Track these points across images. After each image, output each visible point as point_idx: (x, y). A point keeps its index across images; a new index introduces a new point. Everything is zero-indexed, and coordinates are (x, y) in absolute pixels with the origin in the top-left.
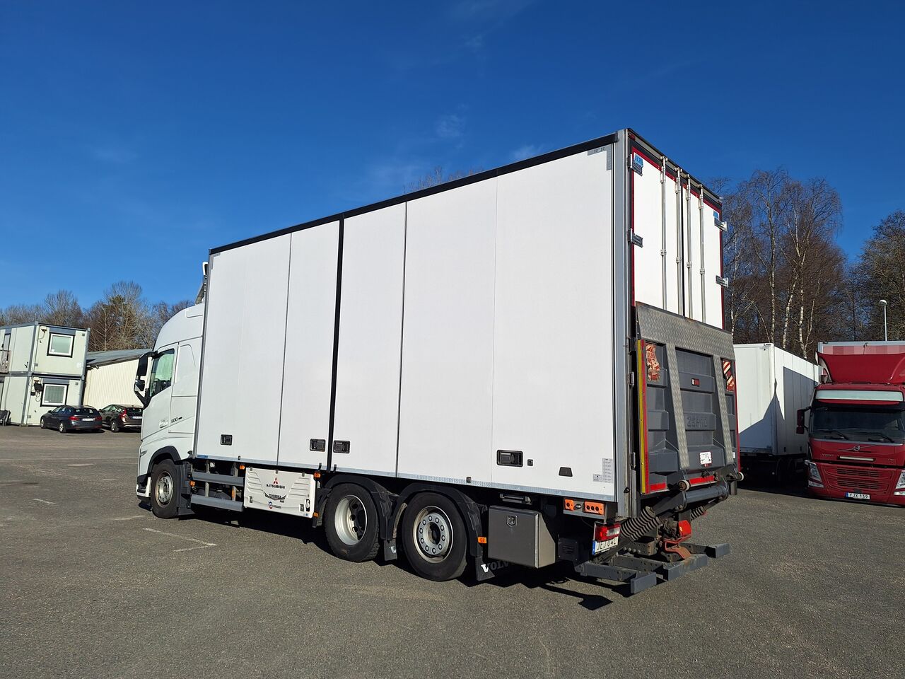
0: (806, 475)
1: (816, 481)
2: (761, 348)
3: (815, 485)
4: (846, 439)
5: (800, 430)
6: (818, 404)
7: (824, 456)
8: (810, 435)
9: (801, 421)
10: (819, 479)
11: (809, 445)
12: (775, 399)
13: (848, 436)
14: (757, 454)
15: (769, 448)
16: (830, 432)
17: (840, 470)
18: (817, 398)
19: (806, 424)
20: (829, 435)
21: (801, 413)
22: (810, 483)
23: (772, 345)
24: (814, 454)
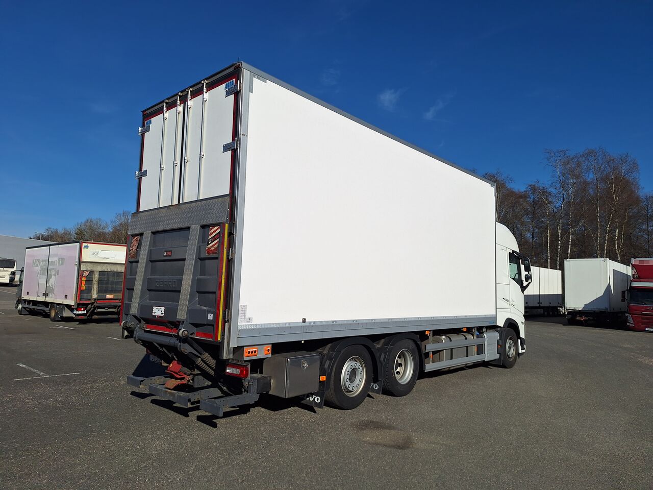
0: (626, 321)
1: (631, 322)
2: (602, 260)
3: (630, 325)
4: (645, 304)
5: (623, 300)
6: (632, 288)
7: (635, 312)
8: (628, 303)
9: (623, 296)
10: (632, 322)
11: (628, 306)
12: (609, 286)
13: (646, 303)
14: (600, 311)
15: (606, 309)
16: (638, 301)
17: (642, 318)
18: (632, 285)
19: (626, 298)
20: (637, 302)
21: (623, 292)
22: (628, 324)
23: (608, 259)
24: (630, 311)
